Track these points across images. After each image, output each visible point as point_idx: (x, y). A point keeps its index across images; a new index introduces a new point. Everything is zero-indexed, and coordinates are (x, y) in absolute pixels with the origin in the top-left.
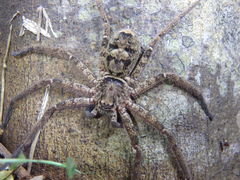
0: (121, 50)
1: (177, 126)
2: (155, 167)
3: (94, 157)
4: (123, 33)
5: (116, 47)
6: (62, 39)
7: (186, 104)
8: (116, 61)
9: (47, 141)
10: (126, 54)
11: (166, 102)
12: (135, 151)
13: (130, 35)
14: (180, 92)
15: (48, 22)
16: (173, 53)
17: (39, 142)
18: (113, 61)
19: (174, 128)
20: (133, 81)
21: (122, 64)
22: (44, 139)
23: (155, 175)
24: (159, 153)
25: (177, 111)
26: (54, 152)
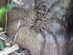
0: (42, 10)
1: (57, 33)
2: (50, 44)
3: (33, 40)
4: (43, 5)
5: (41, 9)
6: (24, 5)
10: (43, 12)
12: (44, 39)
13: (45, 6)
16: (58, 11)
17: (17, 35)
18: (39, 14)
20: (45, 19)
21: (42, 15)
24: (51, 40)
25: (57, 29)
26: (21, 38)
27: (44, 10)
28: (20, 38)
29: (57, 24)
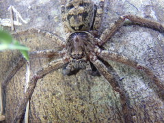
0: (76, 7)
1: (150, 60)
2: (144, 105)
3: (83, 112)
6: (31, 22)
7: (150, 38)
8: (75, 17)
9: (37, 109)
11: (132, 42)
14: (141, 29)
15: (18, 15)
19: (147, 62)
22: (34, 109)
23: (146, 113)
24: (142, 90)
25: (145, 46)
26: (46, 118)
27: (81, 5)
28: (42, 118)
29: (137, 33)
